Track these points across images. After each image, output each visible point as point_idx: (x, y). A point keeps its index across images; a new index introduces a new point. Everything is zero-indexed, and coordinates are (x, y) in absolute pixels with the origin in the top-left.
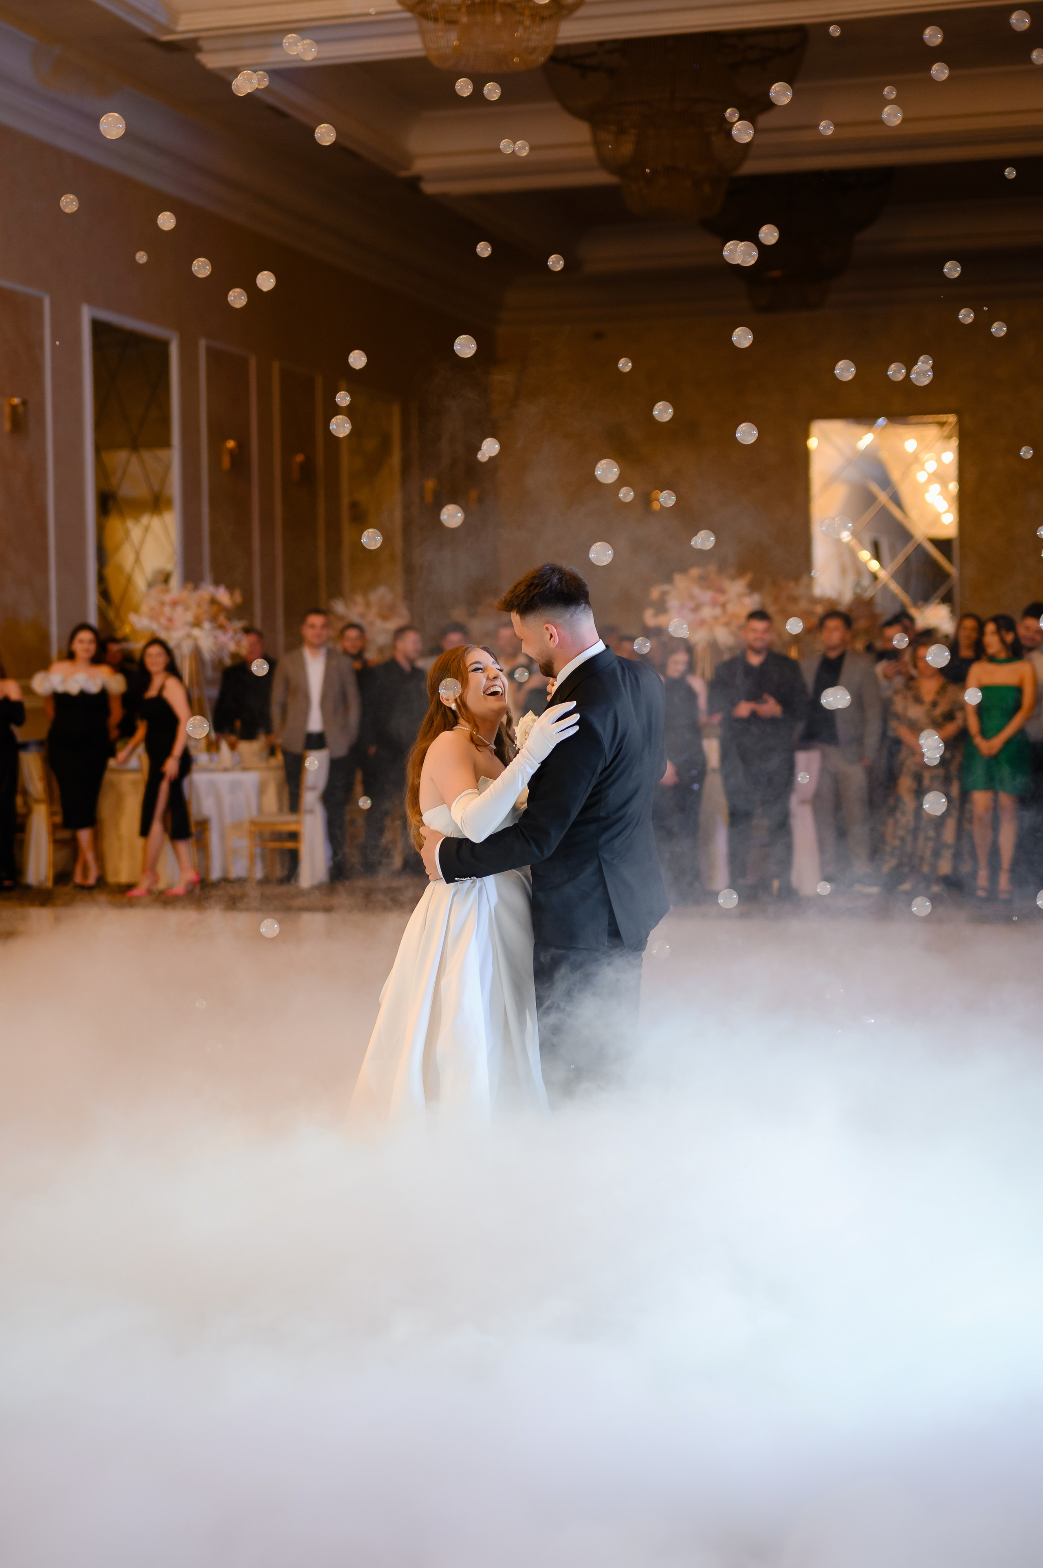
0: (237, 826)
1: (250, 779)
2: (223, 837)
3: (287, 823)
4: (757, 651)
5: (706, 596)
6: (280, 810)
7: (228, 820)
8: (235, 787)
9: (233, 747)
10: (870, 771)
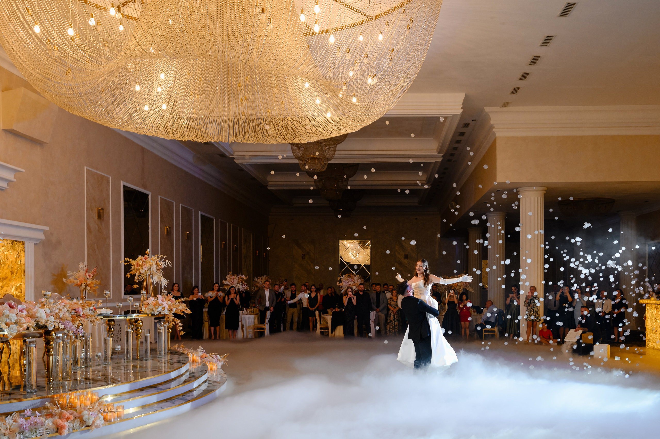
0: (249, 327)
1: (252, 316)
2: (246, 329)
3: (262, 326)
4: (361, 291)
5: (350, 279)
6: (258, 323)
7: (248, 325)
8: (249, 318)
9: (247, 310)
10: (385, 315)
